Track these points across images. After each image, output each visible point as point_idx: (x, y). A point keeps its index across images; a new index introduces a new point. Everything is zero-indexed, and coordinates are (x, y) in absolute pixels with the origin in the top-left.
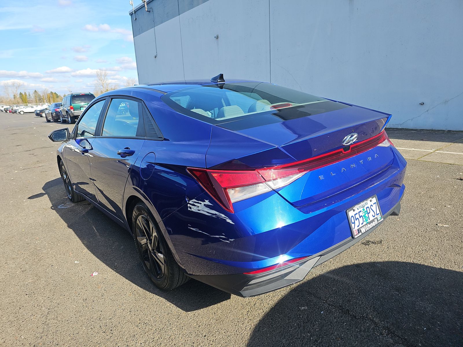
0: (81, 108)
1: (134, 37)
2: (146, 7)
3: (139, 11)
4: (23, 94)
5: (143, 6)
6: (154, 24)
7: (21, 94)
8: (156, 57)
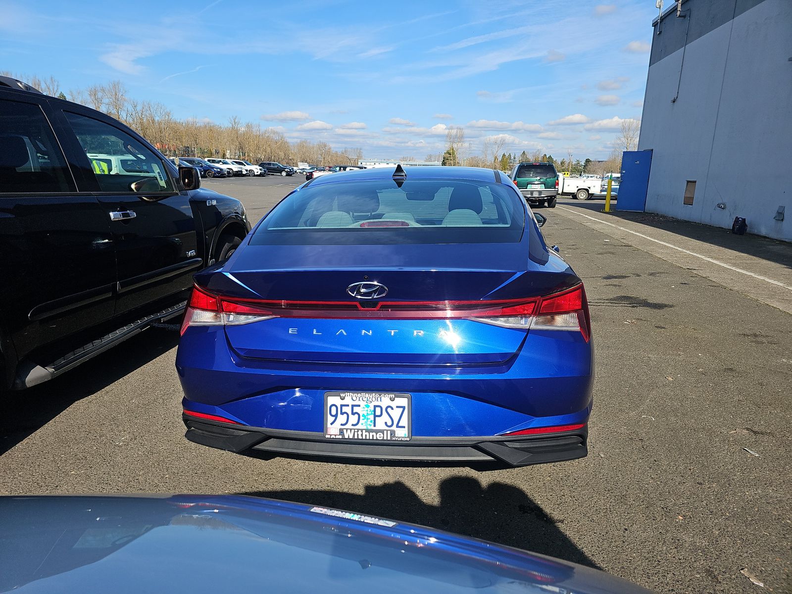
0: (528, 184)
1: (650, 66)
2: (679, 9)
3: (667, 18)
4: (507, 155)
5: (675, 9)
6: (687, 38)
7: (504, 155)
8: (674, 102)
